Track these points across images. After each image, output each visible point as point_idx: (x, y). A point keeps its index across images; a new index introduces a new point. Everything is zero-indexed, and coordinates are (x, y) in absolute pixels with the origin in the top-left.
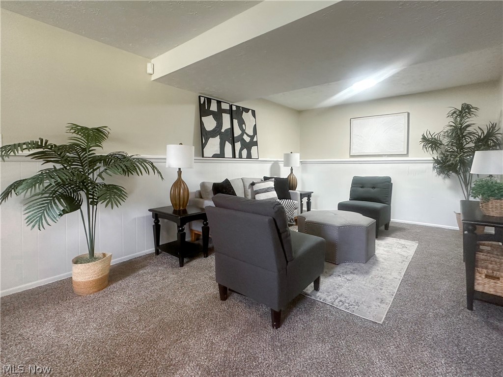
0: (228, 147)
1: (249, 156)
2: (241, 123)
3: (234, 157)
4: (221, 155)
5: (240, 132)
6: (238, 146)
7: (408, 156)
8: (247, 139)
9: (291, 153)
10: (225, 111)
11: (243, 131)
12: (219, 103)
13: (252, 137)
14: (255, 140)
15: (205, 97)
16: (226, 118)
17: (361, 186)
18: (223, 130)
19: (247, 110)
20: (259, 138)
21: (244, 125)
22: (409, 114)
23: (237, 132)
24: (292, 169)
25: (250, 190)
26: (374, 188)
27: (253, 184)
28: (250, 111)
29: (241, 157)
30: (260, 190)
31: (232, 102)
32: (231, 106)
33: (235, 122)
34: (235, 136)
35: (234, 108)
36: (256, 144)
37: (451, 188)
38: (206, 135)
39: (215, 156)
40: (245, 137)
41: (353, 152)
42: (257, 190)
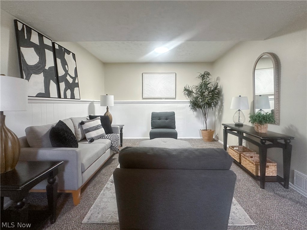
0: (53, 86)
1: (73, 97)
2: (64, 63)
3: (59, 97)
4: (46, 94)
5: (63, 73)
6: (62, 85)
7: (176, 99)
8: (71, 80)
9: (107, 95)
10: (48, 47)
11: (67, 72)
12: (41, 36)
13: (74, 79)
14: (76, 81)
15: (24, 24)
16: (49, 55)
17: (159, 118)
18: (47, 68)
19: (69, 52)
20: (79, 80)
21: (66, 66)
22: (176, 74)
23: (61, 72)
24: (107, 108)
25: (79, 130)
26: (167, 119)
27: (82, 123)
28: (71, 54)
29: (65, 97)
30: (90, 128)
31: (54, 40)
32: (53, 44)
33: (59, 61)
34: (59, 75)
35: (57, 47)
36: (77, 85)
37: (197, 116)
38: (28, 70)
39: (39, 95)
40: (68, 78)
41: (145, 96)
42: (88, 129)
